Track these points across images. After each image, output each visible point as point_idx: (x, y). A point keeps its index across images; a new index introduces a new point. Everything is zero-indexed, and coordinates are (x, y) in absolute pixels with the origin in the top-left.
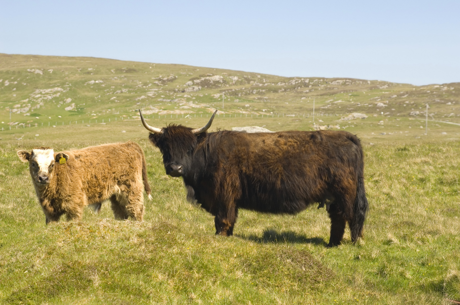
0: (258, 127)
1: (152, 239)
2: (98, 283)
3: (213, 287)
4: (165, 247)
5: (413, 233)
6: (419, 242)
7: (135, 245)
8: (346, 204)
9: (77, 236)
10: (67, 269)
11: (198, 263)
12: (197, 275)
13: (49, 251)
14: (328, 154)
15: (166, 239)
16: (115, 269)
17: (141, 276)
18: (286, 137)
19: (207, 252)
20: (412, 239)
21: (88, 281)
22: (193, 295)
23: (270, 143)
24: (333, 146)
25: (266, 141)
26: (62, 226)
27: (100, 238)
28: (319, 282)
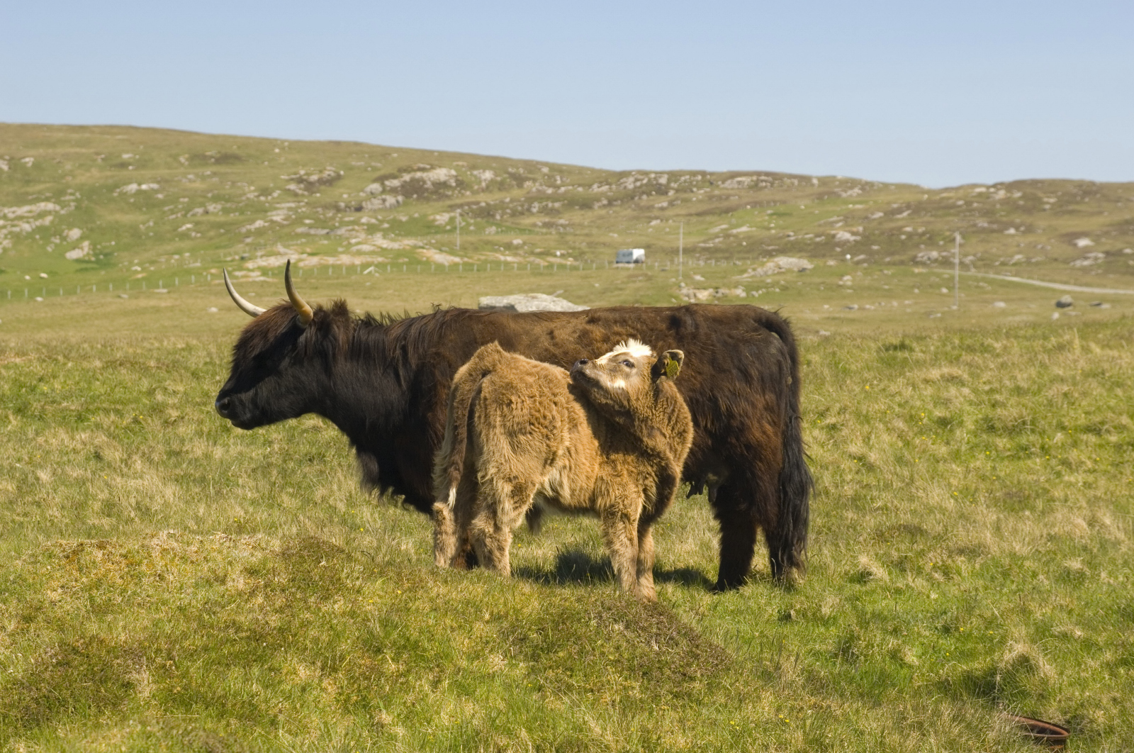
0: (544, 296)
1: (282, 579)
2: (148, 689)
3: (432, 696)
4: (312, 599)
5: (921, 554)
6: (936, 575)
7: (240, 594)
8: (757, 483)
9: (96, 574)
10: (72, 656)
11: (395, 635)
12: (393, 666)
13: (26, 612)
14: (713, 362)
15: (317, 578)
16: (192, 655)
17: (256, 671)
18: (607, 323)
19: (417, 610)
20: (919, 567)
21: (123, 685)
22: (384, 716)
23: (567, 337)
24: (725, 343)
25: (556, 333)
26: (57, 551)
27: (152, 578)
28: (692, 679)
